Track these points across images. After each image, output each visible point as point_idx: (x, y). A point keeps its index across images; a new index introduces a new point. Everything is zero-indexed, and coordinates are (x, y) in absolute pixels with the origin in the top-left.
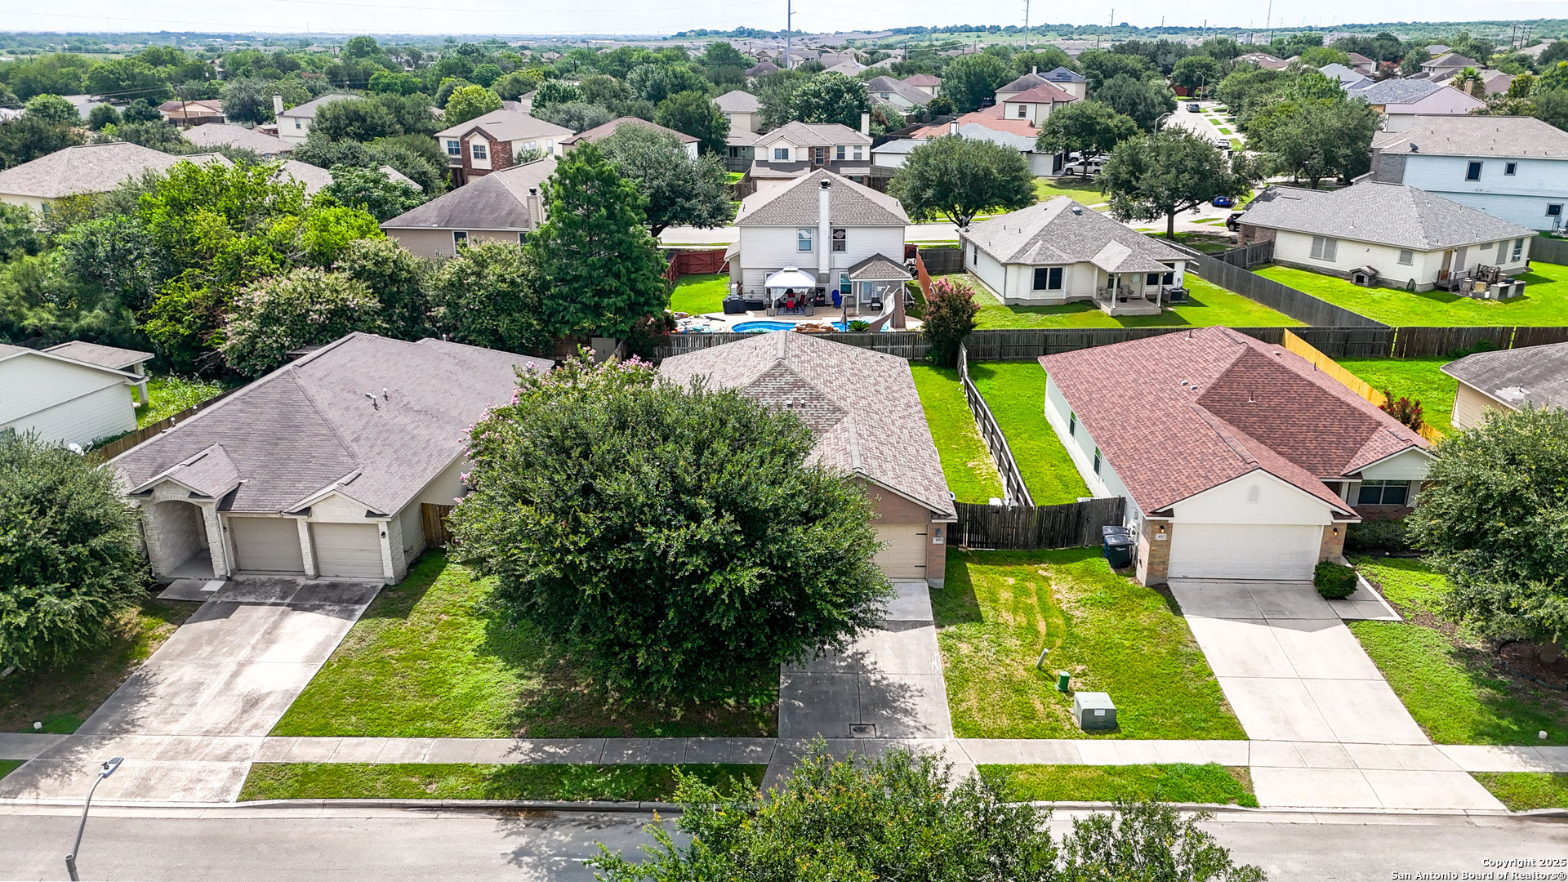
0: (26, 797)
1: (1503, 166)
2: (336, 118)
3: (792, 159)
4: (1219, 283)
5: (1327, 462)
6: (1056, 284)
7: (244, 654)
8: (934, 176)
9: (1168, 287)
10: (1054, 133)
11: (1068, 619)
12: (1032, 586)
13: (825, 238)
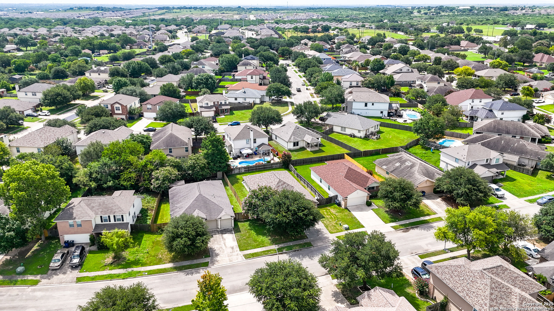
1: (371, 104)
3: (209, 105)
4: (325, 139)
5: (364, 185)
7: (222, 242)
11: (336, 215)
12: (328, 211)
13: (252, 141)
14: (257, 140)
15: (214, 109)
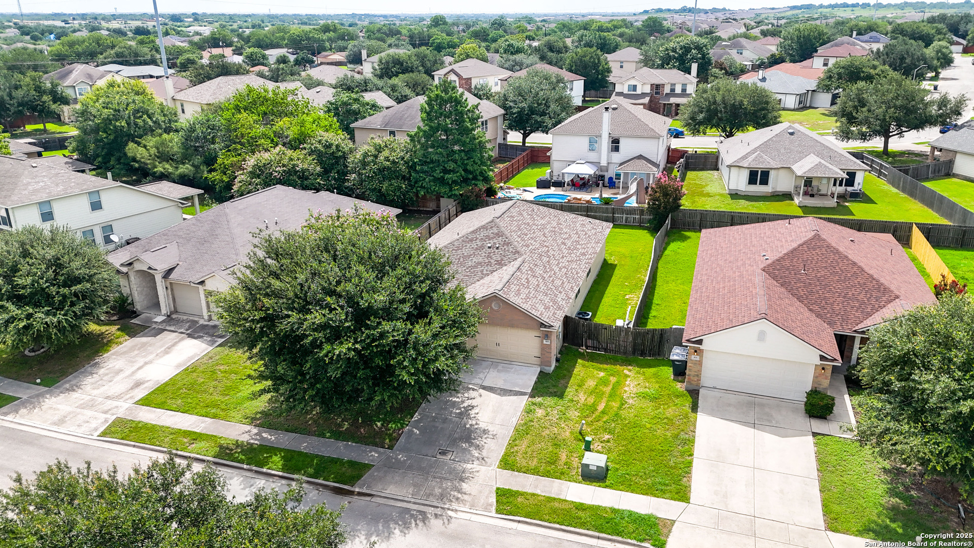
0: (10, 417)
2: (387, 63)
4: (898, 188)
5: (845, 319)
6: (765, 181)
7: (151, 357)
8: (705, 105)
9: (850, 189)
10: (830, 77)
11: (622, 404)
12: (613, 380)
13: (605, 143)
14: (623, 144)
15: (647, 100)
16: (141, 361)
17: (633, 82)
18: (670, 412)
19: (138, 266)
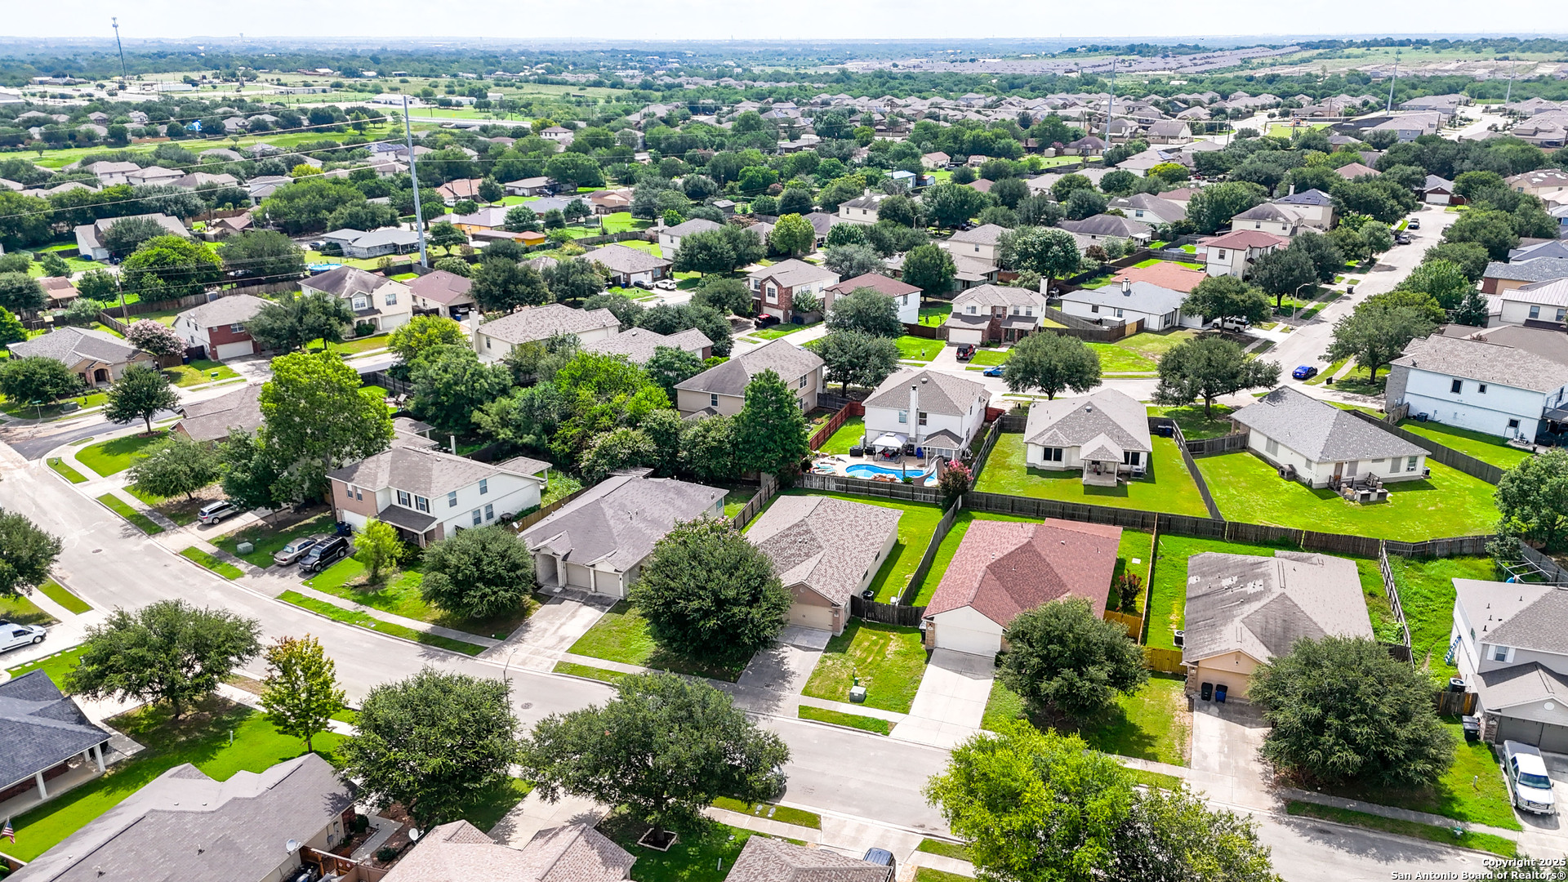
0: (488, 659)
1: (1477, 386)
2: (692, 248)
3: (978, 314)
6: (1058, 458)
7: (563, 620)
9: (1135, 467)
11: (883, 658)
12: (881, 641)
13: (913, 417)
14: (930, 418)
15: (985, 325)
16: (558, 624)
17: (971, 304)
18: (912, 663)
19: (543, 552)
